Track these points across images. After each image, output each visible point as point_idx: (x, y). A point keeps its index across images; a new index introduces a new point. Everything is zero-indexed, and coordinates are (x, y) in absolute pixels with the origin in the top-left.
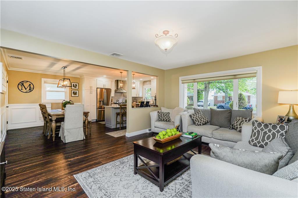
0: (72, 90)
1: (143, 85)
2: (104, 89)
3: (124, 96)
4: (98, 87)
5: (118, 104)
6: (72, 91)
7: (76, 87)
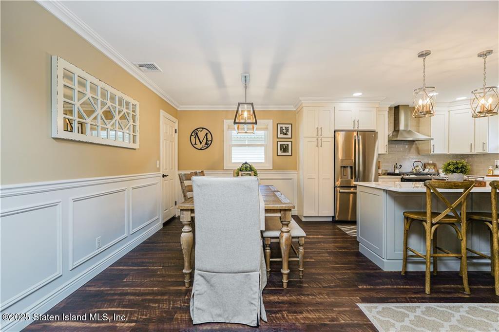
2: (355, 133)
3: (418, 152)
4: (336, 128)
6: (279, 143)
7: (286, 134)
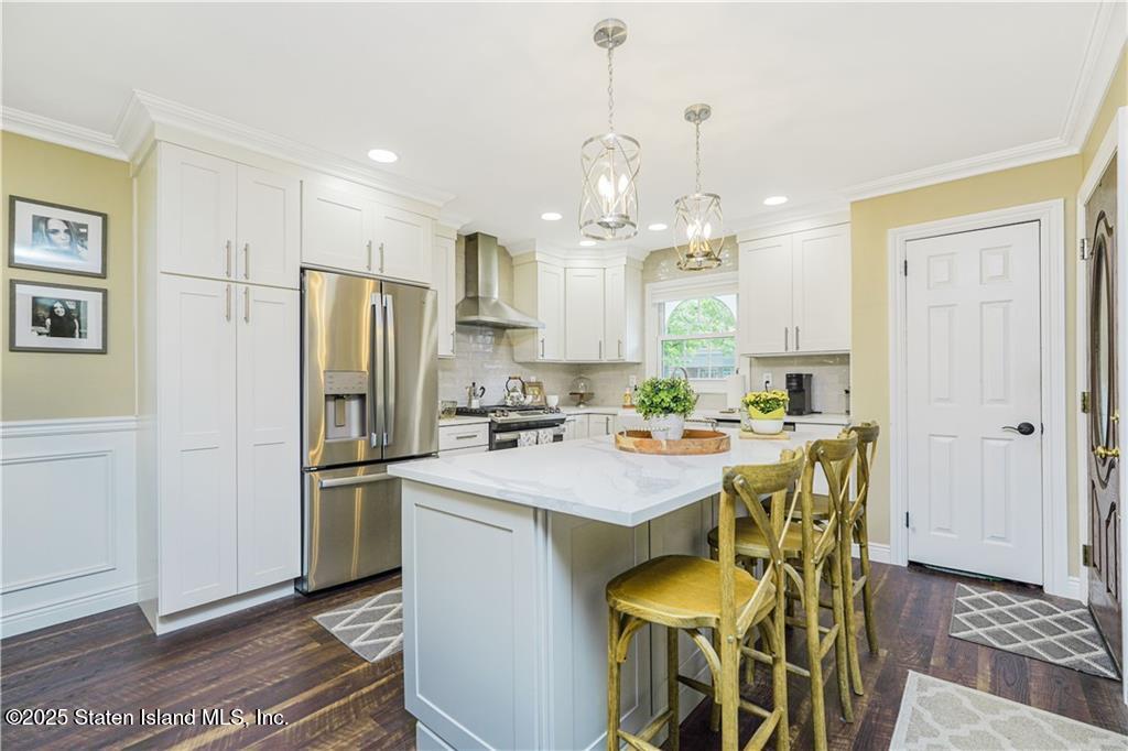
0: (13, 283)
1: (644, 282)
5: (482, 412)
6: (25, 291)
